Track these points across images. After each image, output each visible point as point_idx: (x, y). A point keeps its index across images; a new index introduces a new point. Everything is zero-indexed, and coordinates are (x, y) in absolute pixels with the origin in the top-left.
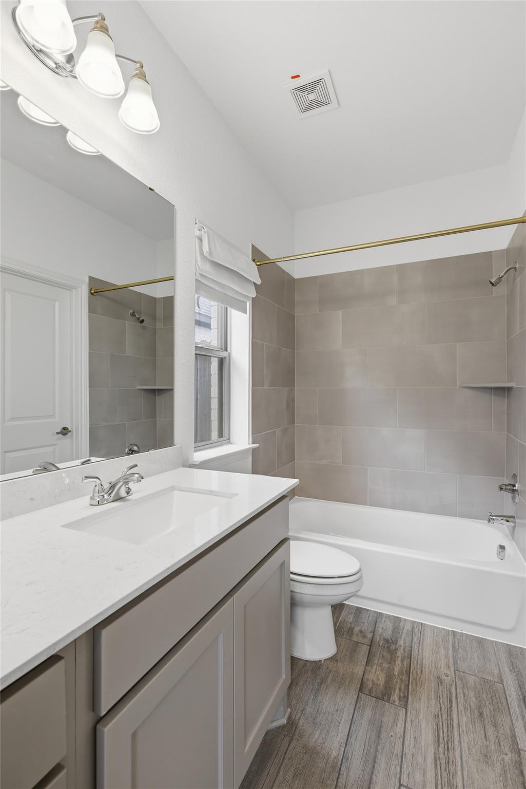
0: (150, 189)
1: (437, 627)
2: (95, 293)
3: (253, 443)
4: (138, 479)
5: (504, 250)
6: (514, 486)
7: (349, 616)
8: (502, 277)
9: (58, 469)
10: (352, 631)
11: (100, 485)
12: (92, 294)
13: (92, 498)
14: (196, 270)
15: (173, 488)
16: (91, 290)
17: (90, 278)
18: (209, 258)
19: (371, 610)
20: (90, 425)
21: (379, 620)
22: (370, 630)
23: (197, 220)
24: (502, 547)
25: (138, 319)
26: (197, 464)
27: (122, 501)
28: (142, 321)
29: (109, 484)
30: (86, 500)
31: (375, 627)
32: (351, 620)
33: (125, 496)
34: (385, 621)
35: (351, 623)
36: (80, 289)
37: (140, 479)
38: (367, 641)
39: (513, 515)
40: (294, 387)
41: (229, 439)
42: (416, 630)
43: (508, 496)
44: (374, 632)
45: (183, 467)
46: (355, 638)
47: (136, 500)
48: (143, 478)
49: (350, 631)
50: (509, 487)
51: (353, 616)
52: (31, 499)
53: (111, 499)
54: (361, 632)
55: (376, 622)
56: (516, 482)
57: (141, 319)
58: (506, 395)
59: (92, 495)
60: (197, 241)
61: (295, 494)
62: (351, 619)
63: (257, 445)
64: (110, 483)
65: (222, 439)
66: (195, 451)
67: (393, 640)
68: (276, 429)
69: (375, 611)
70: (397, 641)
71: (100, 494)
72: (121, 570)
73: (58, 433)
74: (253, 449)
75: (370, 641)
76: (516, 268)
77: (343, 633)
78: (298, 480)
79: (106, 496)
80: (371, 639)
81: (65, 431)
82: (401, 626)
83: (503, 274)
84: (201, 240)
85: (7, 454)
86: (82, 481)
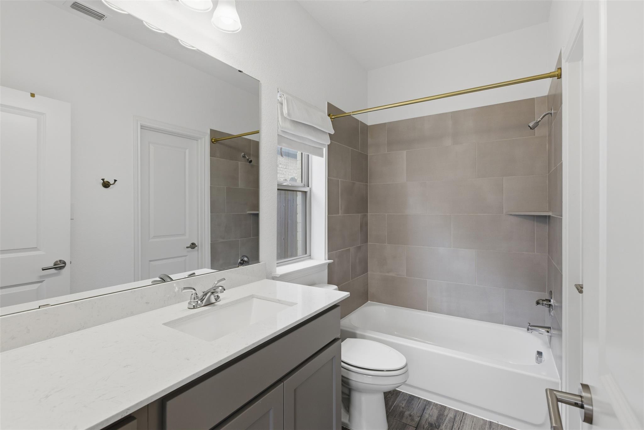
0: (240, 71)
1: (477, 417)
2: (215, 141)
3: (329, 259)
4: (221, 290)
5: (545, 96)
6: (550, 301)
7: (403, 402)
8: (539, 122)
9: (172, 280)
10: (403, 414)
11: (195, 294)
12: (213, 142)
13: (190, 303)
14: (278, 127)
15: (252, 297)
16: (212, 140)
17: (211, 131)
18: (288, 118)
19: (422, 399)
20: (211, 241)
21: (427, 407)
22: (418, 415)
23: (279, 89)
24: (540, 353)
25: (248, 159)
26: (278, 276)
27: (210, 306)
28: (251, 162)
29: (202, 293)
30: (185, 304)
31: (423, 412)
32: (403, 406)
33: (215, 302)
34: (432, 408)
35: (403, 408)
36: (204, 139)
37: (223, 290)
38: (414, 424)
39: (550, 326)
40: (368, 213)
41: (310, 256)
42: (458, 418)
43: (543, 309)
44: (421, 416)
45: (267, 278)
46: (404, 421)
47: (222, 306)
48: (225, 290)
49: (402, 414)
50: (545, 302)
51: (405, 402)
52: (146, 303)
53: (203, 305)
54: (410, 416)
55: (425, 409)
56: (552, 298)
57: (250, 160)
58: (547, 221)
59: (189, 301)
60: (279, 105)
61: (368, 299)
62: (404, 404)
63: (332, 261)
64: (204, 292)
65: (306, 255)
66: (277, 266)
67: (437, 425)
68: (350, 248)
69: (425, 400)
70: (439, 426)
71: (195, 301)
72: (188, 360)
73: (187, 247)
74: (328, 264)
75: (417, 424)
76: (551, 114)
77: (395, 416)
78: (349, 293)
79: (199, 302)
80: (417, 423)
81: (193, 246)
82: (445, 414)
83: (540, 119)
84: (282, 104)
85: (151, 262)
86: (182, 291)
